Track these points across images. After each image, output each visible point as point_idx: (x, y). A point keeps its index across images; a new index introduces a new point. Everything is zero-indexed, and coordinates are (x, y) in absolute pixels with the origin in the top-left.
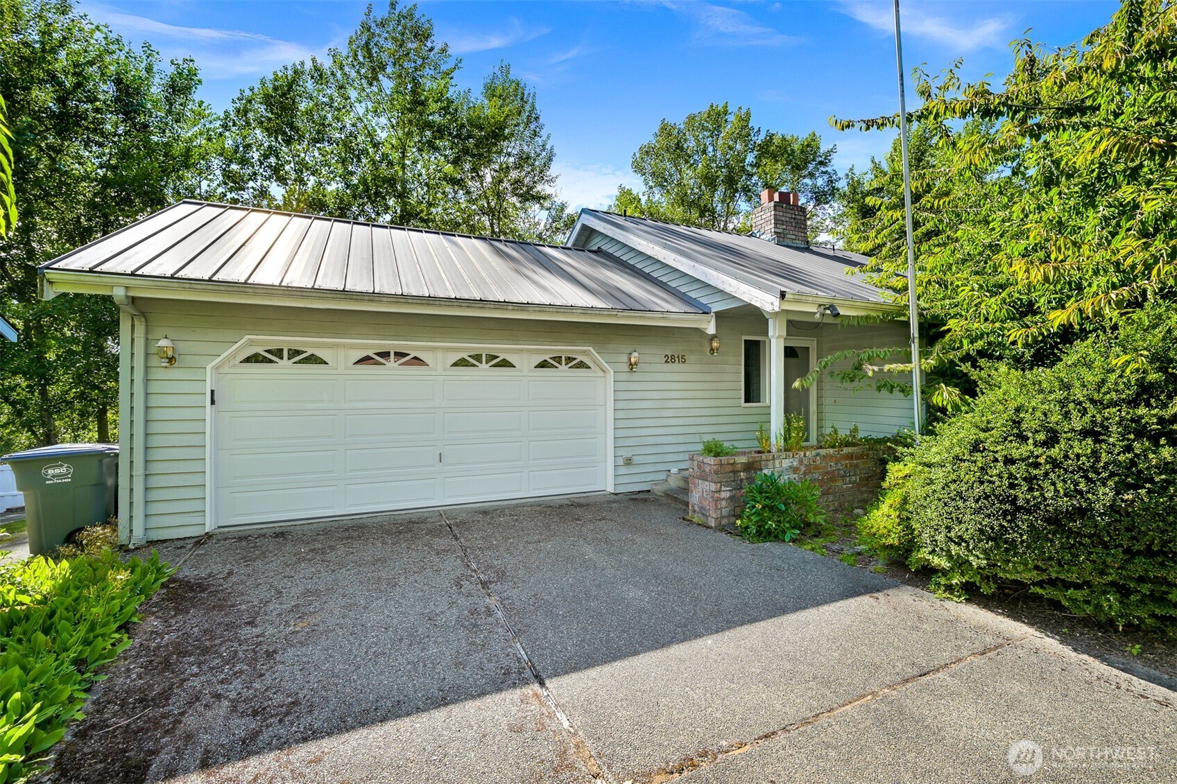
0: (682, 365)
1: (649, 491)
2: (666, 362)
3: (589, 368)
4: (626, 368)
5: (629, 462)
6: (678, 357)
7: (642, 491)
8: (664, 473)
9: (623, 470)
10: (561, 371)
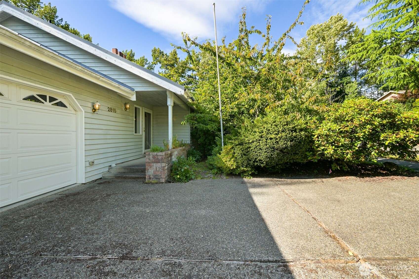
0: (114, 113)
1: (101, 178)
2: (109, 111)
3: (66, 107)
4: (90, 110)
5: (92, 164)
6: (113, 109)
7: (98, 179)
8: (108, 167)
9: (89, 169)
10: (46, 106)
